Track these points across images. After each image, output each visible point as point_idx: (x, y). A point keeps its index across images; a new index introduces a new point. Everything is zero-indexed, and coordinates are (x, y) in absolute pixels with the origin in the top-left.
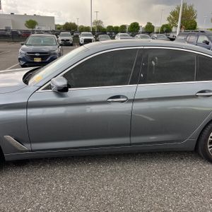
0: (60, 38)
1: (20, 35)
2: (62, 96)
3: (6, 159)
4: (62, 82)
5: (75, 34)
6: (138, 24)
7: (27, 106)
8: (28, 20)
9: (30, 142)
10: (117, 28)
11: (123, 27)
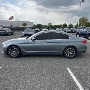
0: (35, 30)
1: (20, 29)
2: (34, 41)
3: (22, 54)
4: (34, 38)
5: (41, 28)
6: (66, 24)
7: (27, 43)
8: (23, 23)
9: (27, 51)
10: (58, 26)
11: (61, 25)
